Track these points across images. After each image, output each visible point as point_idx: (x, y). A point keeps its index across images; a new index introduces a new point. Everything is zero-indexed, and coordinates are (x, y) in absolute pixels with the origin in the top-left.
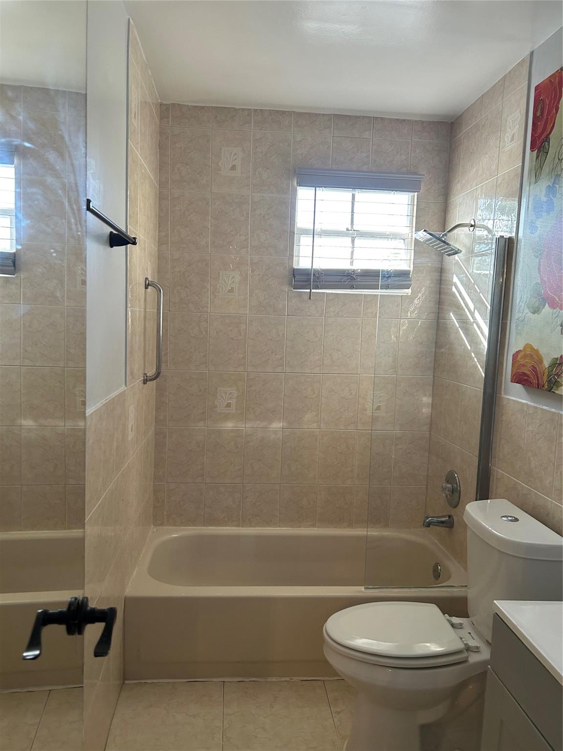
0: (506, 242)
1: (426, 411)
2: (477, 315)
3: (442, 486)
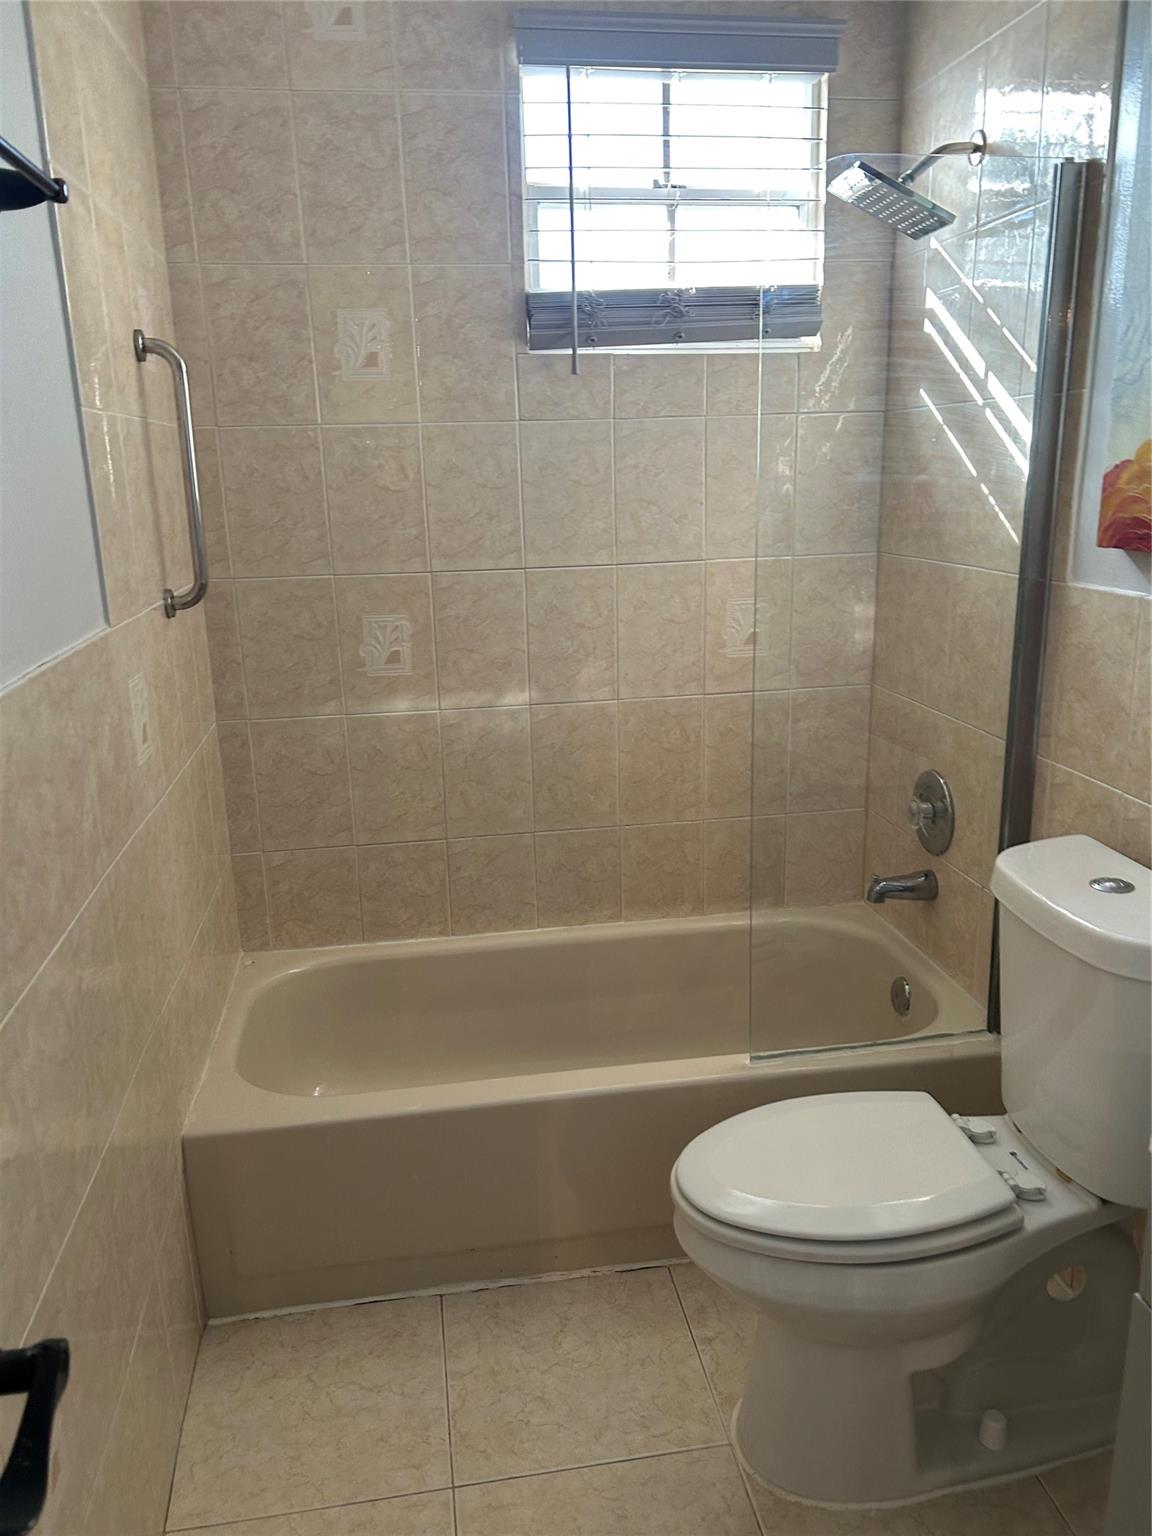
0: (1080, 173)
1: (863, 637)
2: (995, 386)
3: (910, 807)
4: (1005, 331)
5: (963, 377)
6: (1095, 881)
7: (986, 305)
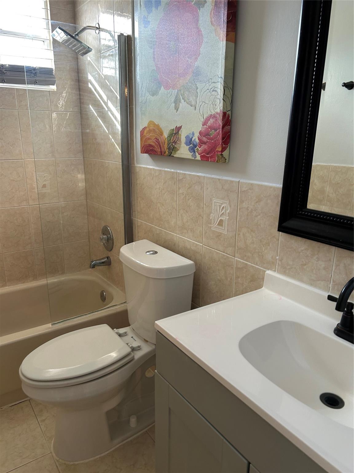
0: (125, 39)
1: (82, 185)
2: (110, 104)
3: (100, 237)
4: (111, 87)
5: (101, 101)
6: (147, 252)
7: (105, 79)
